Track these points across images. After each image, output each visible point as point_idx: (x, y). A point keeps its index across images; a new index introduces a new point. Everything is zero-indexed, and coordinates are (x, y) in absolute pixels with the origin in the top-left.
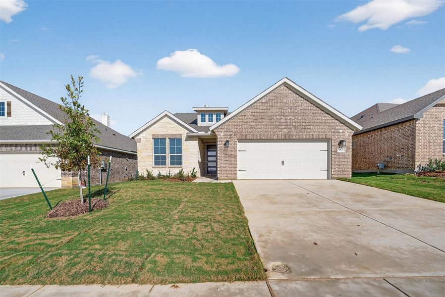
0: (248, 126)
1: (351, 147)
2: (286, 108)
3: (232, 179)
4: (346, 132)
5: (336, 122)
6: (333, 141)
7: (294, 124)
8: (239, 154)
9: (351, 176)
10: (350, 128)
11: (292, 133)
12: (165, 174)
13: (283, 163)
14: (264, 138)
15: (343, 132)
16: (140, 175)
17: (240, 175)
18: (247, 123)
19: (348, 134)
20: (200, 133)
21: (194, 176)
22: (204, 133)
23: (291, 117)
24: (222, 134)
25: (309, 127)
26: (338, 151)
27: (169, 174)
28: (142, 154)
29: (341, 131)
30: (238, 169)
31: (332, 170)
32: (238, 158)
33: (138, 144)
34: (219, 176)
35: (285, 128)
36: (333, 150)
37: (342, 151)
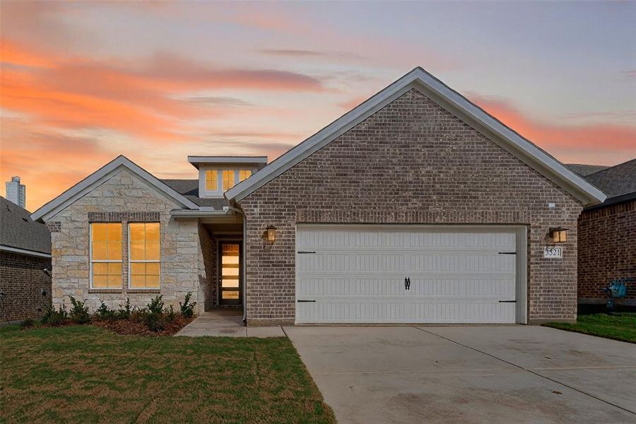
0: (322, 189)
1: (576, 245)
2: (418, 147)
3: (282, 324)
4: (564, 209)
5: (541, 182)
6: (532, 231)
7: (438, 186)
8: (299, 259)
9: (576, 316)
10: (574, 199)
11: (431, 209)
12: (117, 309)
13: (407, 283)
14: (362, 221)
15: (557, 208)
16: (57, 310)
17: (302, 314)
18: (320, 182)
19: (569, 214)
20: (201, 209)
21: (188, 314)
22: (211, 209)
23: (429, 168)
24: (257, 210)
25: (473, 194)
26: (547, 255)
27: (127, 307)
28: (64, 259)
29: (552, 205)
30: (297, 297)
31: (532, 303)
32: (297, 270)
33: (53, 235)
34: (248, 314)
35: (416, 196)
36: (533, 252)
37: (554, 254)
